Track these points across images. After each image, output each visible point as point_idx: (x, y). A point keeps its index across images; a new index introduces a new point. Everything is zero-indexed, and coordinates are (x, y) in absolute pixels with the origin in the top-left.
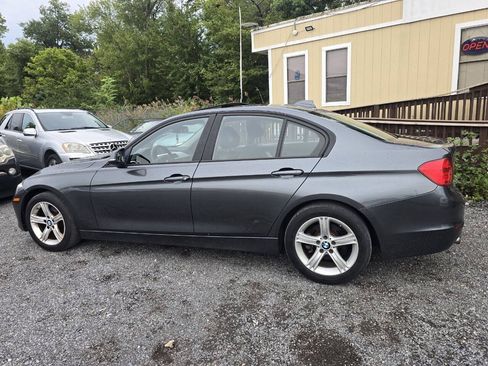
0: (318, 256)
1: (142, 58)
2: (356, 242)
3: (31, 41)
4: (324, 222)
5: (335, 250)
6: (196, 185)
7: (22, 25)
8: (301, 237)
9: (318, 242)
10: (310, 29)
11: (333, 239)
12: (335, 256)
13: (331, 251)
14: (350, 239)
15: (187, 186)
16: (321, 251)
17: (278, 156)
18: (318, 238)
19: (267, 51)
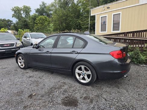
0: (81, 77)
1: (64, 18)
2: (91, 74)
3: (37, 14)
4: (83, 67)
5: (86, 75)
6: (52, 55)
7: (35, 10)
8: (77, 71)
9: (81, 73)
10: (108, 8)
11: (85, 72)
12: (86, 77)
13: (85, 76)
14: (89, 73)
15: (50, 54)
16: (82, 75)
17: (73, 48)
18: (82, 72)
19: (95, 15)
